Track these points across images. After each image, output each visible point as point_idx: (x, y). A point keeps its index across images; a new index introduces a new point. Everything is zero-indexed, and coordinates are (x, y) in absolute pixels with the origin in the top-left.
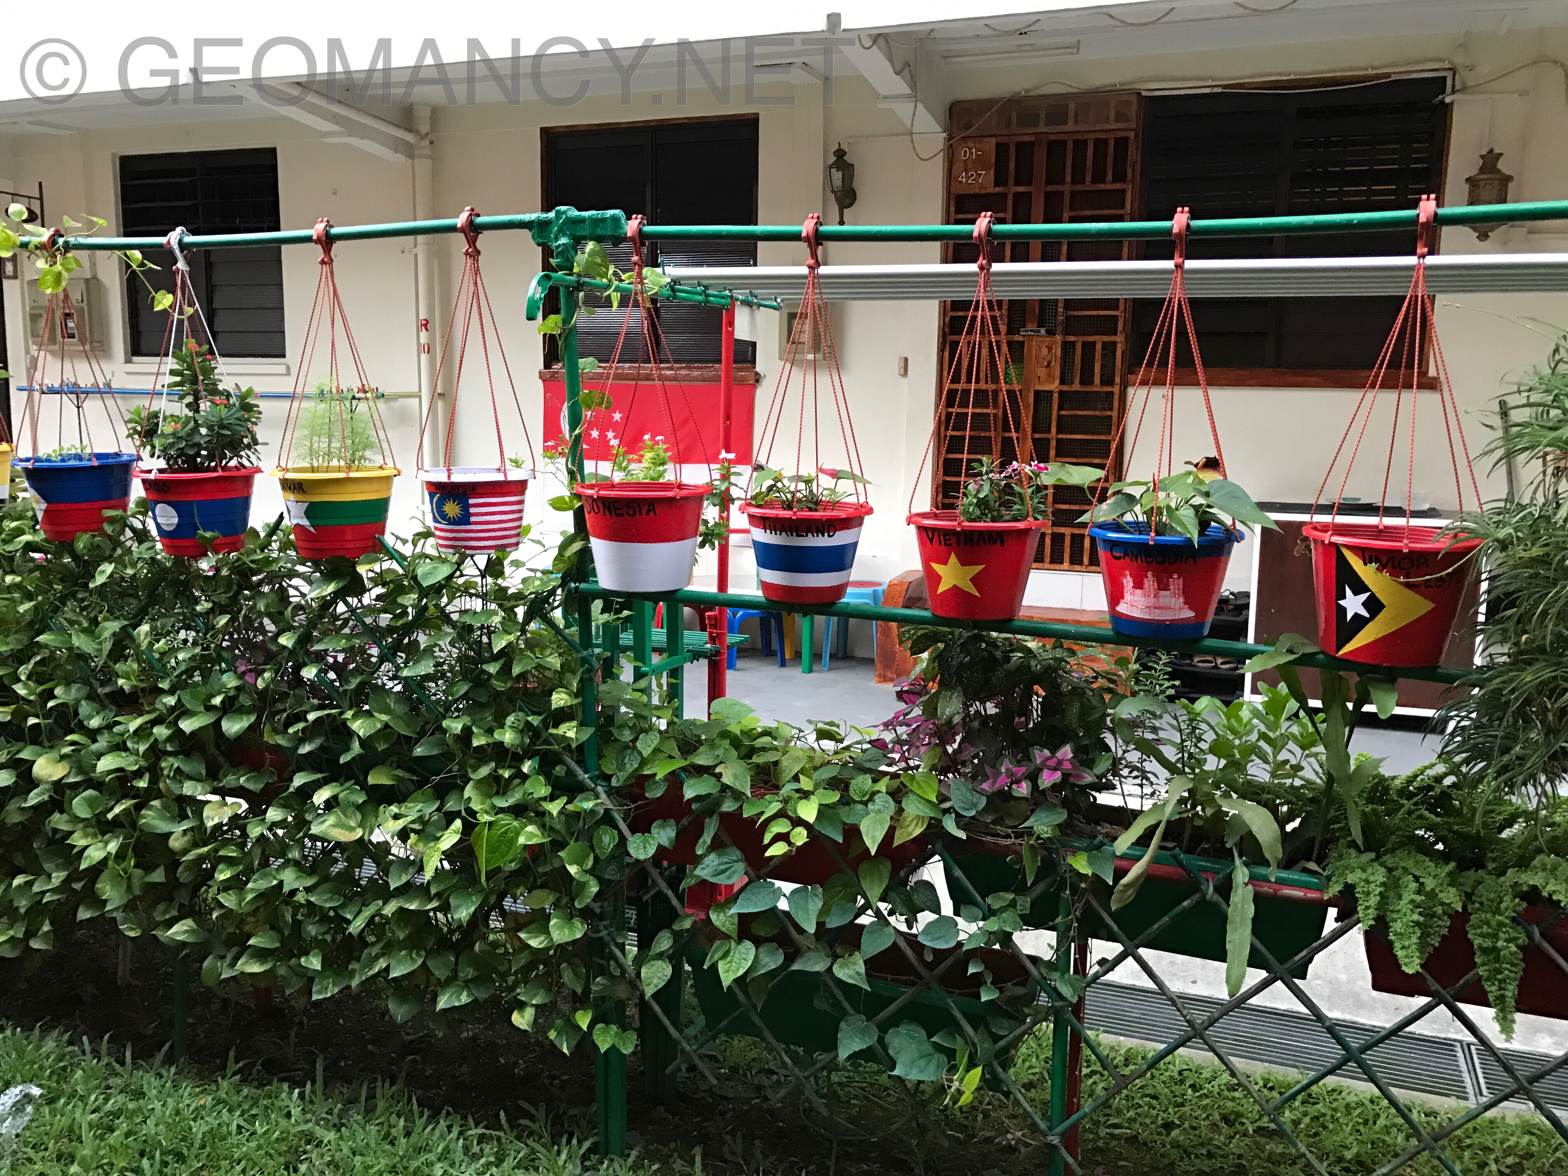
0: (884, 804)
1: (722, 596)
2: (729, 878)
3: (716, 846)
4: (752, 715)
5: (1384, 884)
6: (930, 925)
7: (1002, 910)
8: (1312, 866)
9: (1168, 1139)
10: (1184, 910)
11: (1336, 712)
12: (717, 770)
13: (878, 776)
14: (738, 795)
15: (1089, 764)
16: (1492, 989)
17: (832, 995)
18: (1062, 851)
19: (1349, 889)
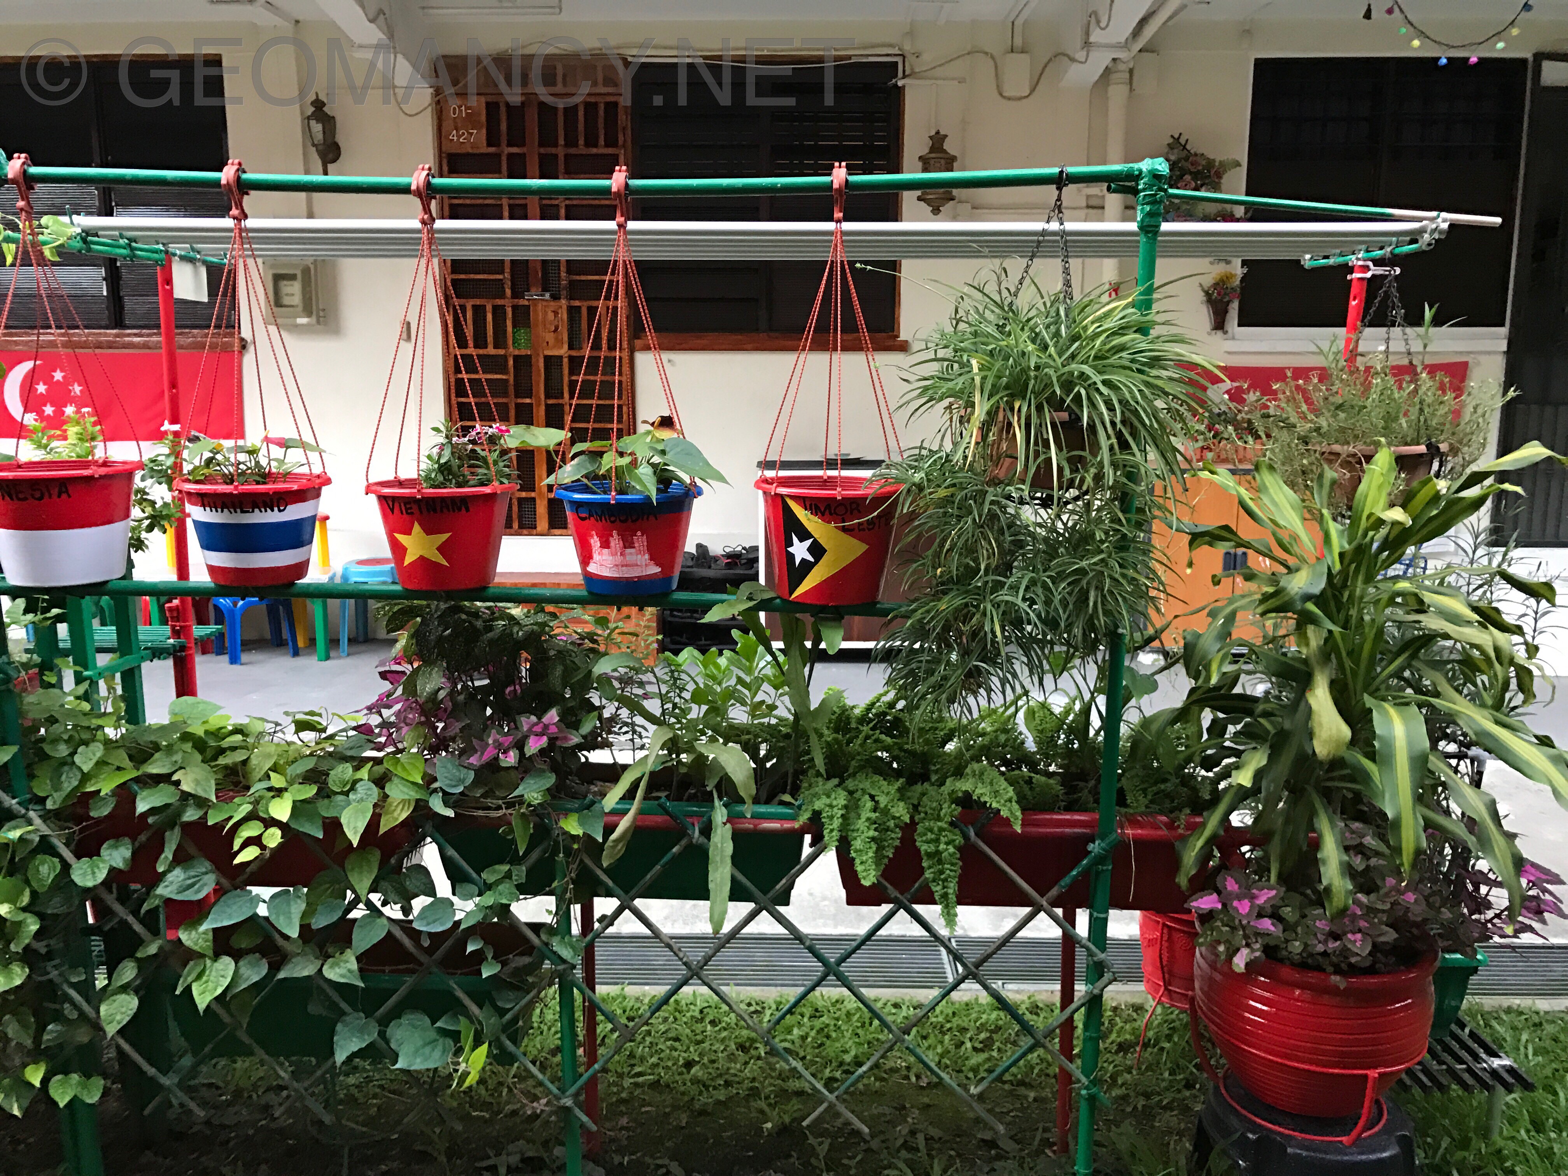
0: (367, 793)
1: (183, 584)
2: (198, 891)
3: (181, 859)
4: (220, 713)
5: (846, 807)
6: (424, 909)
7: (498, 882)
8: (787, 798)
9: (688, 1077)
10: (674, 858)
11: (795, 652)
12: (175, 778)
13: (359, 763)
14: (202, 803)
15: (576, 726)
16: (937, 889)
17: (327, 996)
18: (554, 815)
19: (816, 816)
